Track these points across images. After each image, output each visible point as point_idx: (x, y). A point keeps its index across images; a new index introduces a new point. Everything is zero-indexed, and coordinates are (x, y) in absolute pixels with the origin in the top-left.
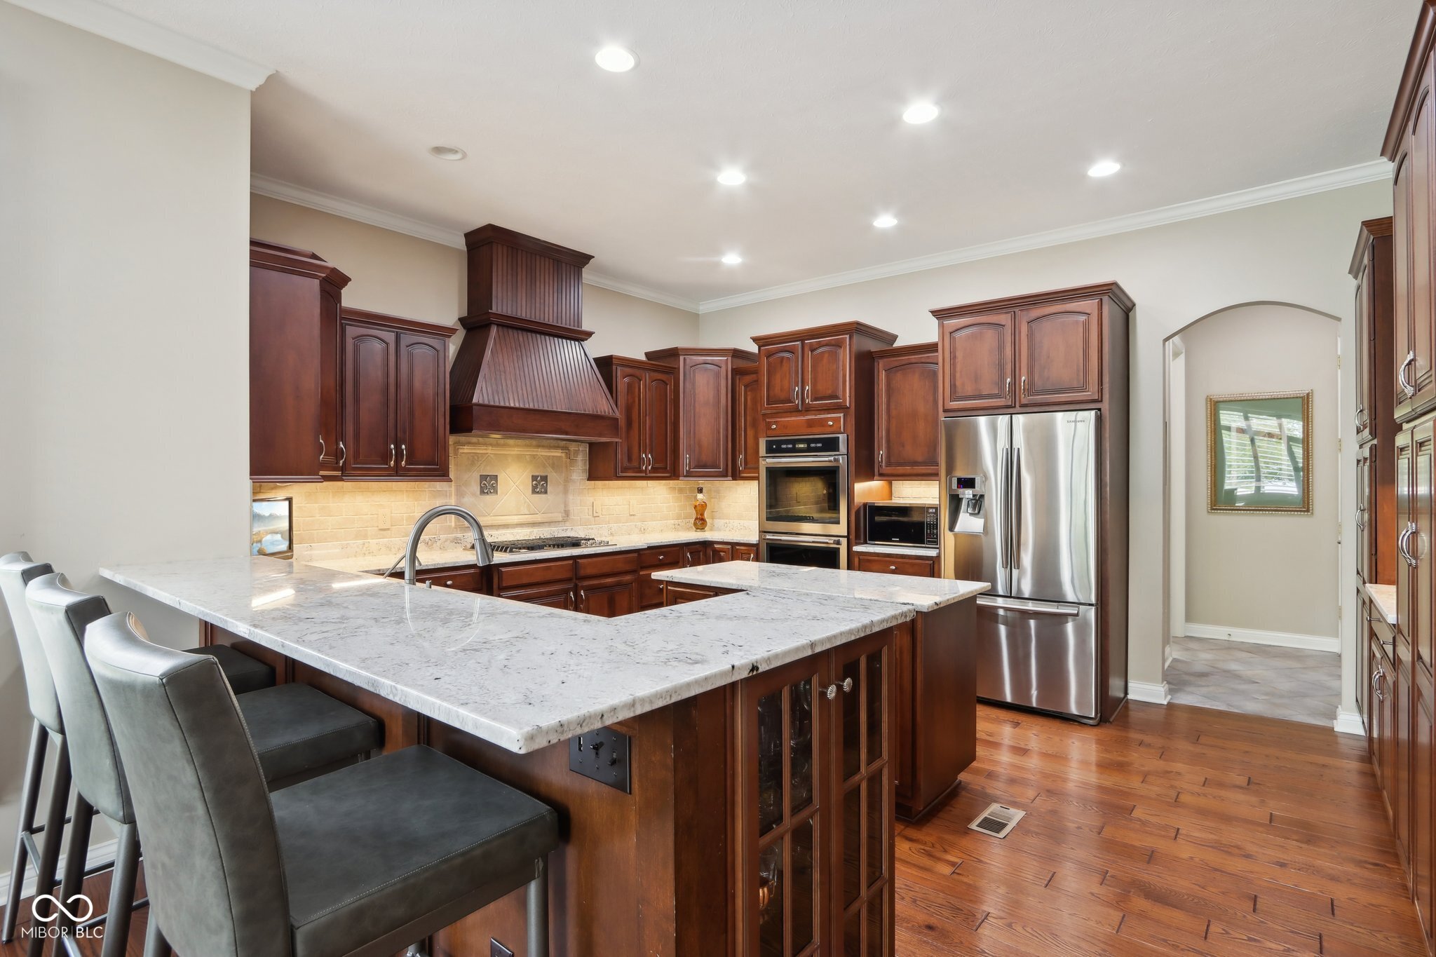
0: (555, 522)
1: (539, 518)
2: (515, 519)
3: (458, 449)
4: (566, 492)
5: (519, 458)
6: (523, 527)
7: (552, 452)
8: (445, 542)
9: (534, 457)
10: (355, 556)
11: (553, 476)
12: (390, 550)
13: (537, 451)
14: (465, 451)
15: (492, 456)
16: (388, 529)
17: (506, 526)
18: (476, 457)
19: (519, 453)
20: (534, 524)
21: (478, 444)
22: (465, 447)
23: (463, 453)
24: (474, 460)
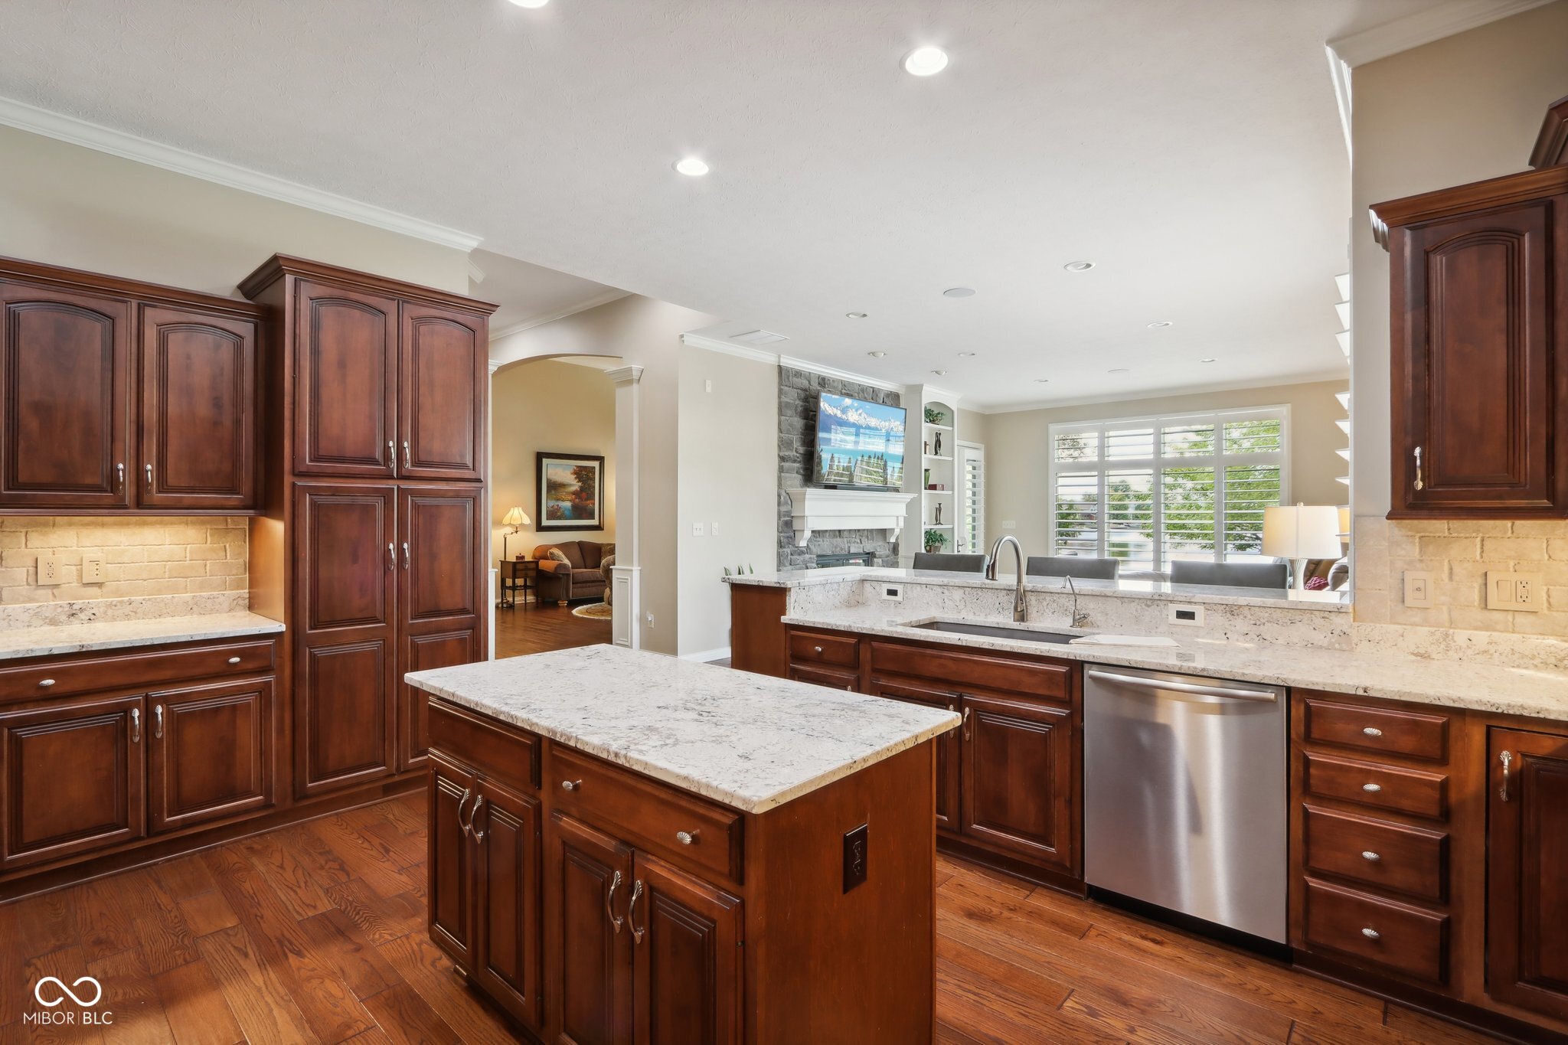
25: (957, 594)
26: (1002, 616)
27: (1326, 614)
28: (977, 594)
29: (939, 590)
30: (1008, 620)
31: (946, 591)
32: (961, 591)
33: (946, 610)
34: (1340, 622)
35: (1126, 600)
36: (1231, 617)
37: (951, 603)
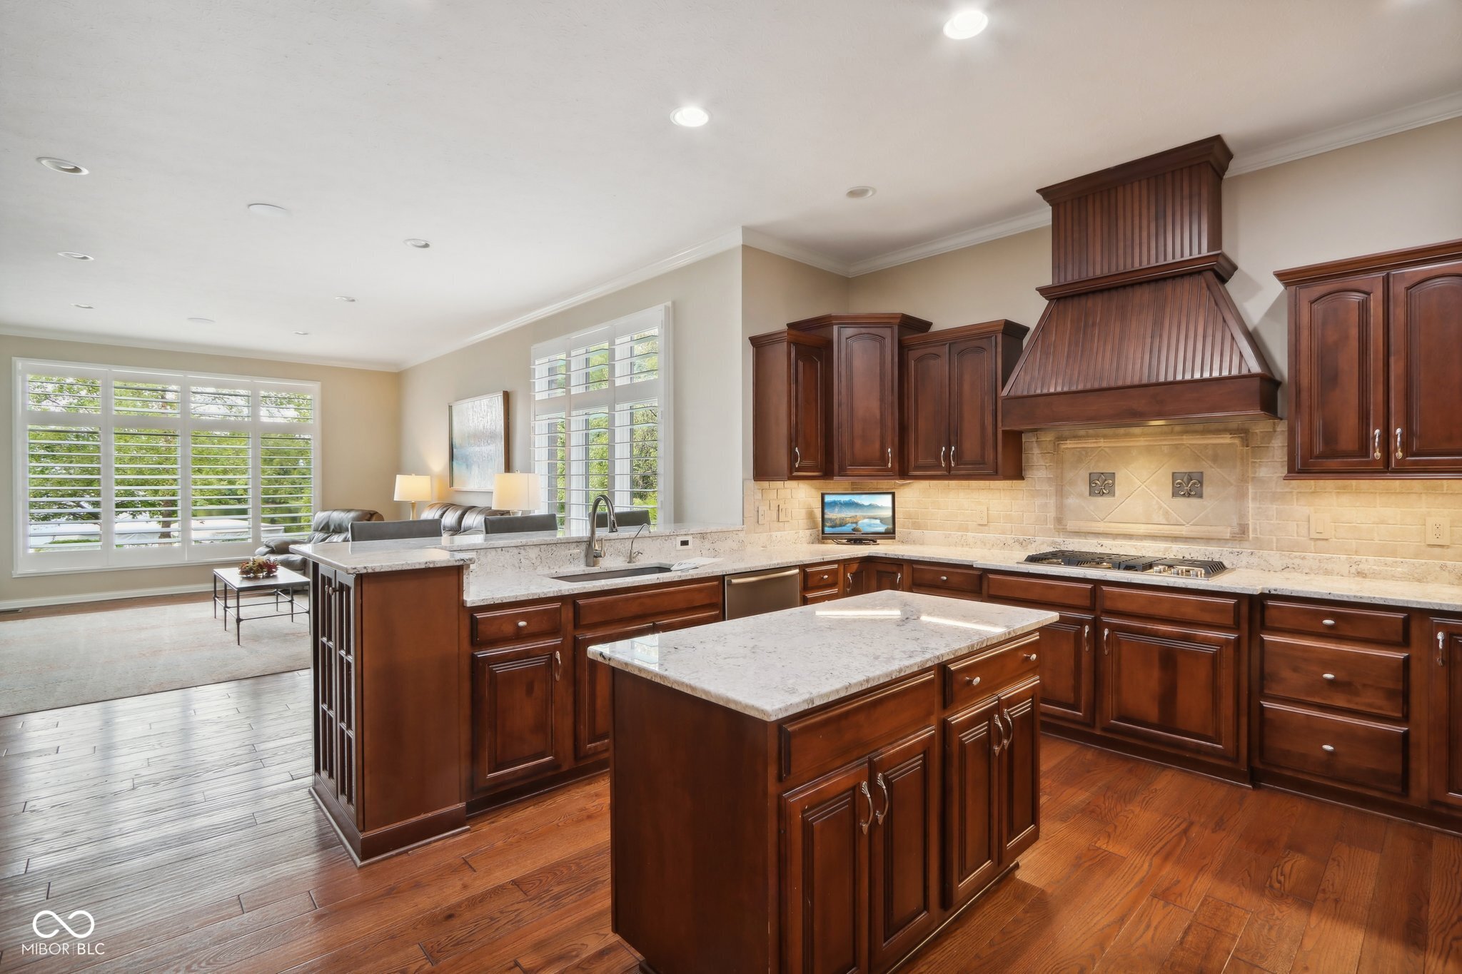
0: (1219, 539)
1: (1184, 531)
2: (1142, 529)
3: (1058, 444)
4: (1242, 495)
5: (1149, 450)
6: (1167, 541)
7: (1209, 438)
8: (1040, 545)
9: (1177, 447)
10: (956, 546)
11: (1212, 472)
12: (985, 545)
13: (1182, 439)
14: (1069, 446)
15: (1107, 450)
16: (985, 525)
17: (1129, 536)
18: (1084, 453)
19: (1147, 443)
20: (1175, 539)
21: (1087, 436)
22: (1068, 442)
23: (1067, 448)
24: (1081, 456)
25: (533, 553)
26: (572, 566)
27: (737, 532)
28: (552, 550)
29: (516, 551)
30: (580, 568)
31: (522, 551)
32: (536, 550)
33: (522, 569)
34: (742, 535)
35: (655, 538)
36: (702, 540)
37: (527, 561)
